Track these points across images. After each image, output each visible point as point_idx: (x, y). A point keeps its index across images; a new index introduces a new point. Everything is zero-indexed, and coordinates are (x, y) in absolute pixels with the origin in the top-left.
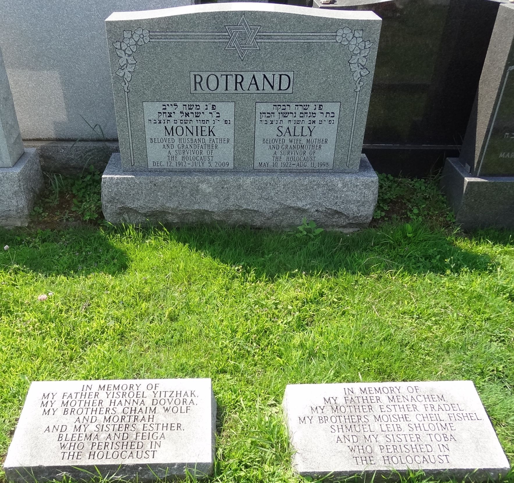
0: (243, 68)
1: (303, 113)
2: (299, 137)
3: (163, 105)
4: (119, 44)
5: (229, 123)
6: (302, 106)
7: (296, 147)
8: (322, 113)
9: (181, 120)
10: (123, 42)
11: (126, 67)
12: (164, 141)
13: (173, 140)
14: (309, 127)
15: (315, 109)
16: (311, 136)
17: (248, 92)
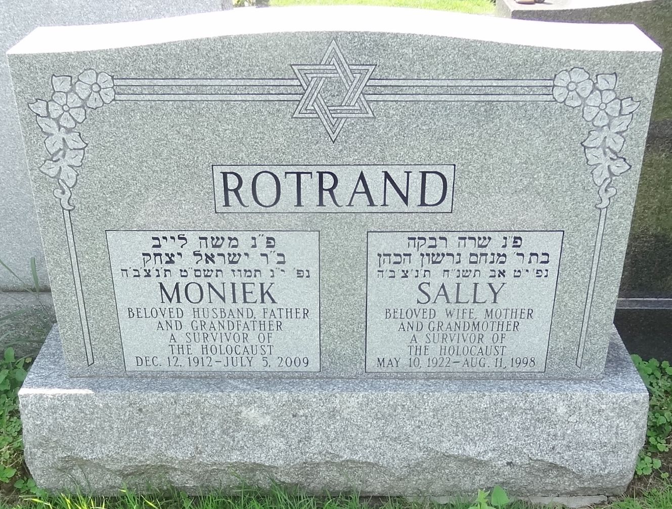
0: (335, 158)
1: (476, 255)
2: (469, 306)
3: (154, 238)
4: (42, 105)
5: (308, 277)
6: (474, 239)
7: (462, 326)
8: (522, 255)
9: (195, 270)
10: (52, 100)
11: (64, 156)
12: (160, 313)
13: (180, 312)
14: (490, 285)
15: (504, 246)
16: (495, 302)
17: (349, 209)
